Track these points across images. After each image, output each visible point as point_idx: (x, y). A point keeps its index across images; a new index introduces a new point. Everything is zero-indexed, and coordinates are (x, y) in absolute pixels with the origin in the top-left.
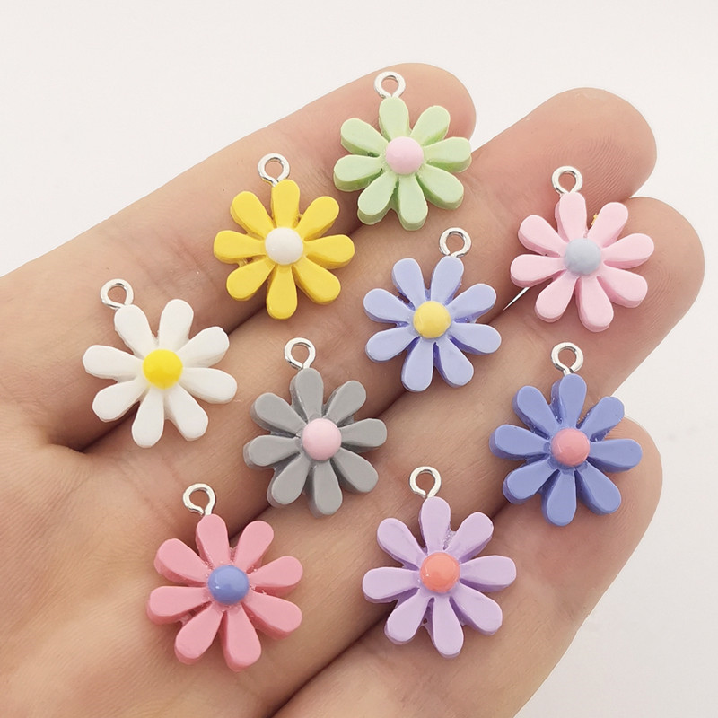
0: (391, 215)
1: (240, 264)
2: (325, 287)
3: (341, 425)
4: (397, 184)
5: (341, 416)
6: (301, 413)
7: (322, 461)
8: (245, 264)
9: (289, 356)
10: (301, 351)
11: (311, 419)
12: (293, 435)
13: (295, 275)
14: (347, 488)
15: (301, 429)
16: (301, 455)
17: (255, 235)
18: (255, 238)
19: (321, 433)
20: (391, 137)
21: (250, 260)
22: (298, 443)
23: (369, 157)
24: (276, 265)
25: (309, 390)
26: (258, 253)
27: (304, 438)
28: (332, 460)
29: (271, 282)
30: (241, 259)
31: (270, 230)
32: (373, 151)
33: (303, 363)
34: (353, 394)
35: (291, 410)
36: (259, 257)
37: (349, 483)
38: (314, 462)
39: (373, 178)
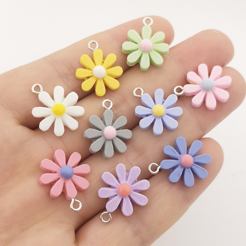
0: (137, 64)
1: (85, 79)
2: (114, 84)
3: (117, 129)
4: (142, 54)
5: (118, 127)
6: (105, 124)
7: (109, 140)
8: (86, 79)
9: (104, 106)
10: (108, 104)
11: (108, 126)
12: (101, 130)
13: (104, 81)
14: (116, 151)
15: (104, 129)
16: (102, 137)
17: (89, 69)
18: (89, 70)
19: (110, 131)
20: (144, 38)
21: (88, 78)
22: (102, 133)
23: (135, 44)
24: (97, 79)
25: (109, 117)
26: (91, 75)
27: (104, 132)
28: (112, 140)
29: (96, 84)
30: (85, 78)
31: (94, 67)
32: (136, 42)
33: (108, 108)
34: (123, 121)
35: (102, 122)
36: (91, 76)
37: (117, 149)
38: (106, 140)
39: (134, 51)
